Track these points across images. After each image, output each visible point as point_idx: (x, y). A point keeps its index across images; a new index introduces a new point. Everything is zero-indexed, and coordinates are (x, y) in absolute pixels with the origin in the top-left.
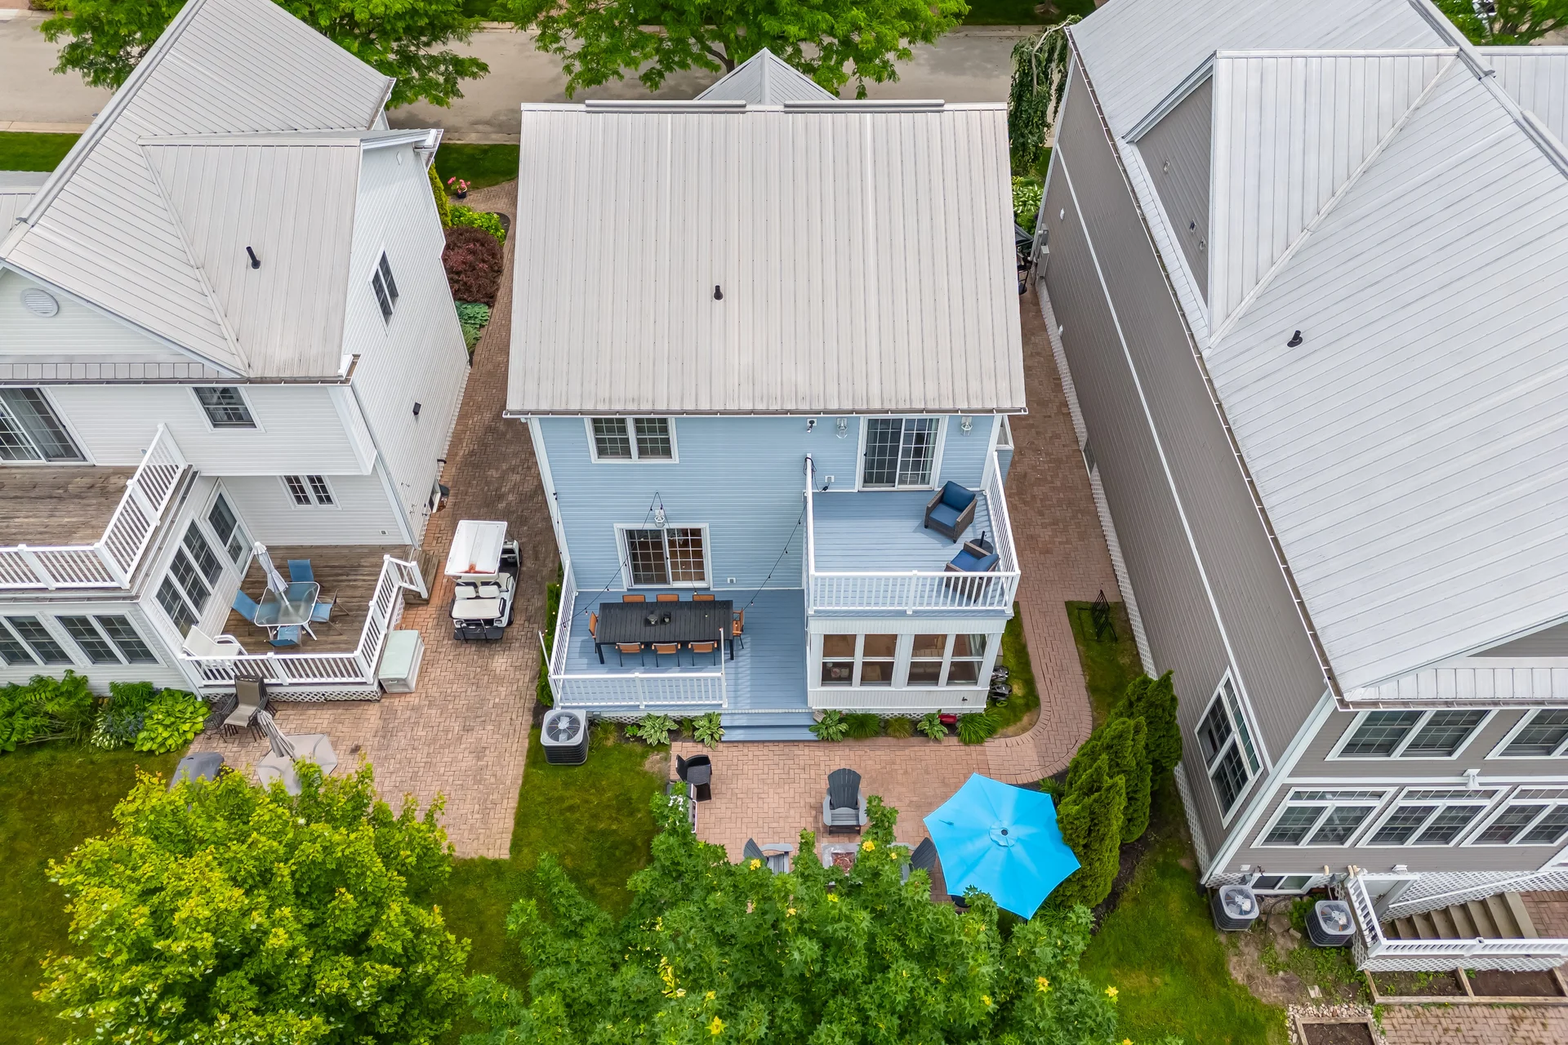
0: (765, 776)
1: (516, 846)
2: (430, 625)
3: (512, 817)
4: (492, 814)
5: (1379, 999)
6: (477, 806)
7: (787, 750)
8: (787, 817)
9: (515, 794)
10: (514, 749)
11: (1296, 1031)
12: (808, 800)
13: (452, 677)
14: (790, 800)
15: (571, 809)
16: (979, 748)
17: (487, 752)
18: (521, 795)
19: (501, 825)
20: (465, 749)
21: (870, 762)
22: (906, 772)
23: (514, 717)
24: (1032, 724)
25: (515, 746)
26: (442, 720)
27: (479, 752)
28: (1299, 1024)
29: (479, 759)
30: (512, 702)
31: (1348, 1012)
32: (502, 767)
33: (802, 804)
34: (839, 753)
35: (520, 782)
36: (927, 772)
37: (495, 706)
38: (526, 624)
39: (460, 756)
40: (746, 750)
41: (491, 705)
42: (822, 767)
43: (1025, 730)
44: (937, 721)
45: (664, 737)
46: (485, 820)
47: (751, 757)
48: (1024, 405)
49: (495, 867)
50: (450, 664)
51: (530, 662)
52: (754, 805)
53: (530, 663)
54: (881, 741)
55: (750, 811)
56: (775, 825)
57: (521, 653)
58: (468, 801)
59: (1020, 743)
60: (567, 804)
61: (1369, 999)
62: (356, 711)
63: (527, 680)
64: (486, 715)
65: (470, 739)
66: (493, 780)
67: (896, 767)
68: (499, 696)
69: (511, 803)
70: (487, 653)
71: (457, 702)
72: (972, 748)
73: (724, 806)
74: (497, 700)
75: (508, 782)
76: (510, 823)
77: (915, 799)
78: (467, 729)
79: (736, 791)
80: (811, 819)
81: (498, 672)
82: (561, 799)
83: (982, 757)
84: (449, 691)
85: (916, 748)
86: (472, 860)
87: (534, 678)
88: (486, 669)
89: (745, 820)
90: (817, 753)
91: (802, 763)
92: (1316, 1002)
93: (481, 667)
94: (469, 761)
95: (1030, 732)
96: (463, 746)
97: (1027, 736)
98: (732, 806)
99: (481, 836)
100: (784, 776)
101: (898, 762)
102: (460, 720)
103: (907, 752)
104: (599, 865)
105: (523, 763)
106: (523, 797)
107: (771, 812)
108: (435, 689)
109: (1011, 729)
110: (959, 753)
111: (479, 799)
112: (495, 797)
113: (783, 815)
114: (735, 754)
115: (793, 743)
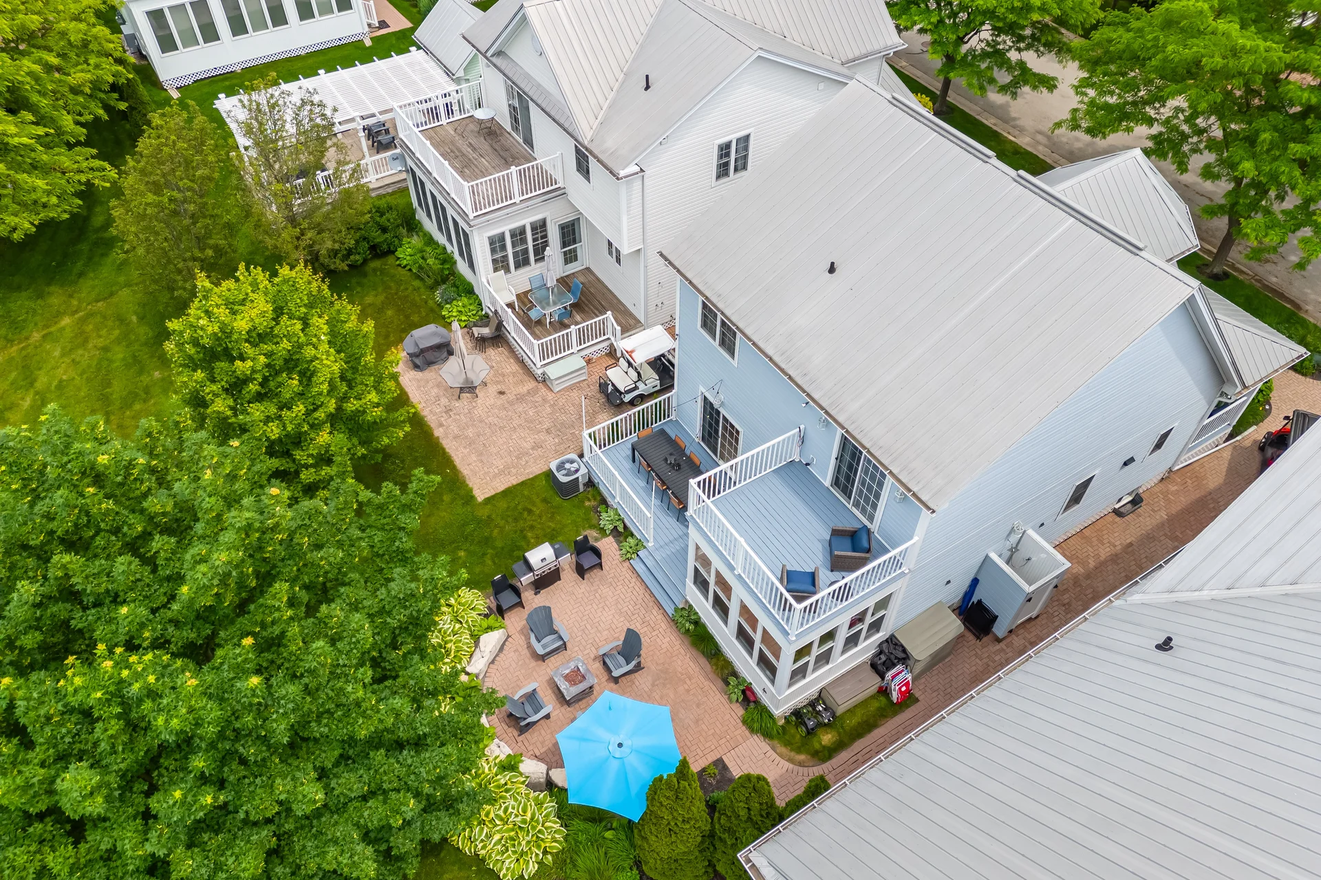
0: (621, 602)
1: (488, 501)
2: (603, 371)
3: (506, 487)
4: (502, 476)
6: (502, 467)
7: (651, 604)
8: (600, 632)
9: (522, 479)
14: (614, 627)
15: (530, 512)
16: (747, 733)
17: (540, 450)
18: (522, 482)
19: (498, 485)
20: (535, 439)
21: (679, 663)
22: (688, 691)
23: (572, 447)
24: (801, 764)
25: (553, 459)
26: (547, 417)
27: (537, 446)
29: (533, 448)
32: (534, 462)
34: (673, 638)
35: (531, 477)
36: (698, 706)
37: (573, 434)
39: (529, 439)
40: (634, 580)
41: (571, 431)
42: (654, 634)
43: (790, 760)
44: (742, 688)
45: (608, 529)
46: (495, 476)
47: (630, 586)
49: (469, 498)
52: (595, 607)
54: (703, 661)
55: (590, 607)
58: (502, 461)
59: (776, 762)
60: (532, 508)
62: (526, 378)
64: (563, 433)
65: (542, 436)
66: (524, 464)
67: (688, 682)
69: (513, 481)
70: (606, 407)
71: (563, 415)
72: (744, 728)
73: (583, 590)
76: (501, 488)
78: (548, 431)
79: (600, 591)
82: (534, 504)
83: (741, 740)
85: (714, 688)
86: (467, 485)
89: (581, 608)
90: (663, 625)
91: (648, 618)
93: (595, 410)
94: (527, 446)
95: (791, 766)
96: (536, 436)
98: (587, 595)
99: (485, 481)
100: (629, 613)
101: (693, 681)
102: (552, 424)
103: (707, 683)
104: (502, 548)
106: (523, 484)
107: (598, 620)
108: (564, 400)
109: (783, 750)
110: (732, 720)
111: (508, 465)
112: (514, 471)
113: (600, 628)
114: (627, 575)
115: (660, 606)
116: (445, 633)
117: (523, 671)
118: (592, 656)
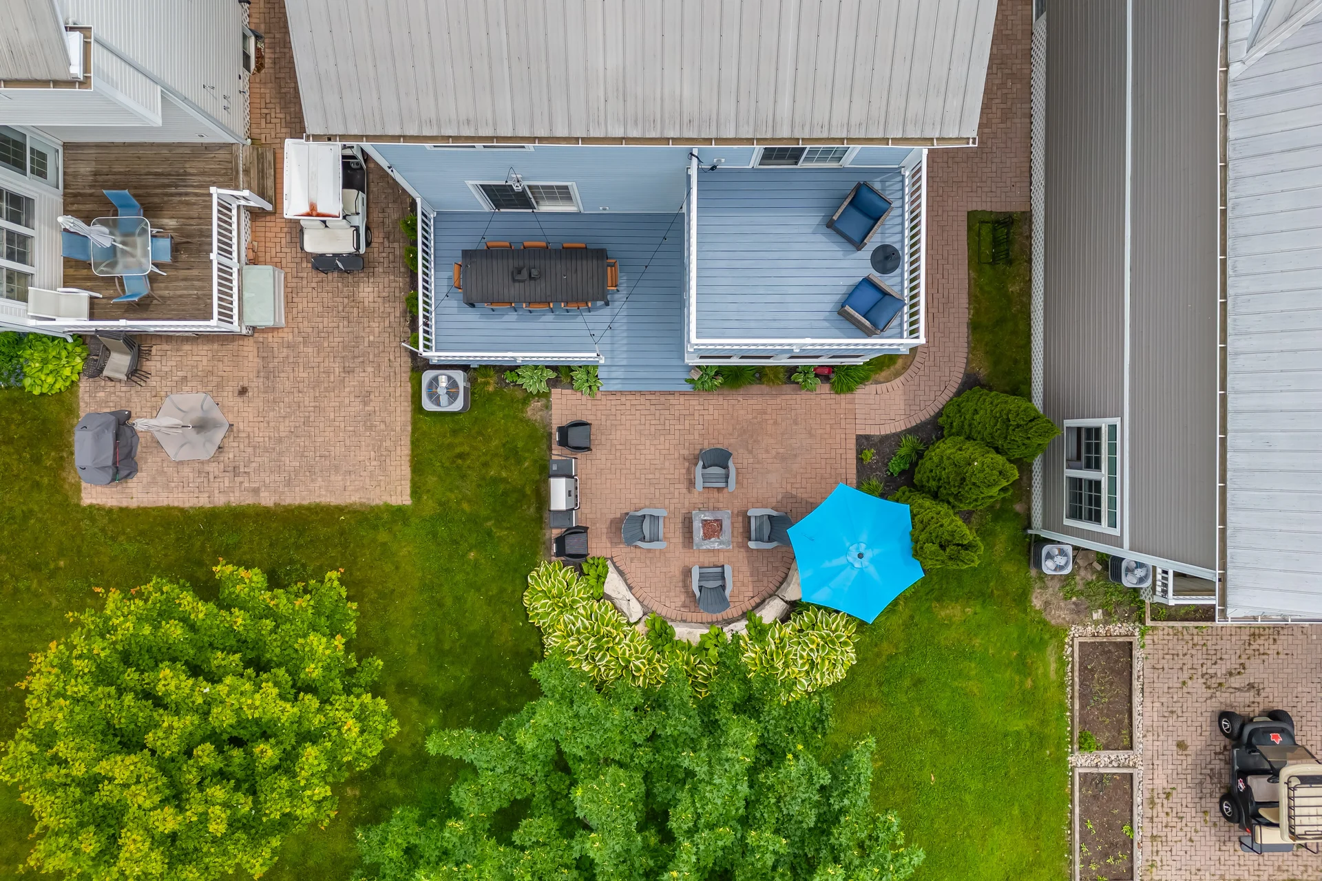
0: (642, 428)
1: (416, 492)
2: (283, 241)
3: (409, 464)
4: (388, 461)
5: (1149, 623)
6: (372, 453)
7: (662, 399)
8: (661, 469)
9: (406, 441)
10: (398, 394)
11: (1072, 646)
12: (682, 452)
13: (320, 309)
14: (666, 452)
15: (461, 456)
16: (849, 396)
17: (372, 397)
18: (413, 443)
19: (398, 472)
20: (350, 393)
21: (742, 412)
22: (775, 423)
23: (392, 358)
24: (905, 368)
25: (398, 390)
26: (321, 360)
27: (365, 398)
28: (1076, 641)
29: (365, 404)
30: (387, 340)
31: (1119, 630)
32: (390, 413)
33: (676, 455)
34: (713, 402)
35: (409, 428)
36: (796, 422)
37: (370, 344)
38: (386, 244)
39: (347, 401)
40: (624, 400)
41: (366, 344)
42: (696, 417)
43: (897, 375)
44: (814, 374)
45: (543, 387)
46: (383, 467)
47: (628, 407)
48: (974, 134)
49: (399, 513)
50: (315, 294)
51: (397, 291)
52: (631, 457)
53: (397, 294)
54: (755, 389)
55: (628, 463)
56: (651, 476)
57: (386, 279)
58: (363, 448)
59: (890, 390)
60: (458, 450)
61: (1142, 621)
62: (233, 346)
63: (398, 314)
64: (363, 356)
65: (352, 382)
66: (383, 426)
67: (767, 417)
68: (372, 332)
69: (404, 450)
70: (350, 280)
71: (331, 339)
72: (843, 396)
73: (604, 458)
74: (371, 338)
75: (398, 429)
76: (406, 471)
77: (782, 451)
78: (348, 371)
79: (615, 442)
80: (684, 471)
81: (366, 304)
82: (450, 446)
83: (850, 406)
84: (321, 326)
85: (788, 397)
86: (378, 506)
87: (405, 312)
88: (353, 298)
89: (624, 471)
90: (692, 402)
91: (677, 413)
92: (1096, 623)
93: (348, 297)
94: (357, 406)
95: (902, 378)
96: (347, 390)
97: (897, 382)
98: (611, 457)
99: (382, 483)
100: (660, 427)
101: (769, 411)
102: (338, 360)
103: (777, 400)
104: (494, 511)
105: (409, 409)
106: (415, 444)
107: (648, 463)
108: (306, 323)
109: (884, 374)
110: (829, 402)
111: (374, 445)
112: (388, 443)
113: (659, 467)
114: (613, 402)
115: (672, 393)
116: (586, 628)
117: (659, 565)
118: (685, 491)
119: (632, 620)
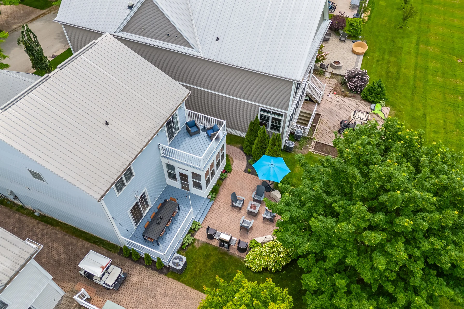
0: (217, 218)
1: (204, 292)
2: (101, 300)
3: (194, 290)
4: (190, 296)
5: (313, 137)
6: (185, 301)
7: (212, 210)
9: (186, 287)
10: (170, 283)
11: (314, 152)
12: (229, 210)
13: (130, 297)
14: (227, 214)
15: (200, 272)
16: (233, 170)
17: (167, 292)
18: (188, 285)
19: (195, 294)
20: (161, 299)
21: (225, 193)
22: (232, 187)
23: (158, 280)
24: (232, 158)
25: (169, 283)
26: (145, 304)
27: (166, 294)
28: (313, 150)
29: (168, 295)
30: (153, 279)
31: (313, 143)
32: (175, 289)
33: (229, 212)
34: (219, 199)
35: (183, 284)
36: (234, 183)
37: (150, 285)
38: (124, 267)
39: (163, 301)
40: (207, 220)
41: (150, 286)
42: (221, 204)
43: (233, 160)
44: (224, 174)
45: (192, 238)
46: (191, 299)
47: (210, 219)
48: (189, 91)
50: (124, 296)
51: (140, 269)
52: (224, 224)
53: (141, 270)
54: (221, 188)
55: (225, 225)
56: (232, 221)
57: (135, 271)
58: (181, 303)
59: (235, 162)
60: (198, 273)
61: (312, 139)
63: (147, 272)
64: (152, 289)
65: (159, 297)
66: (178, 293)
67: (229, 188)
68: (147, 283)
69: (189, 289)
70: (127, 283)
71: (141, 298)
72: (232, 172)
74: (149, 284)
75: (181, 288)
76: (196, 292)
77: (240, 188)
78: (154, 297)
79: (218, 226)
80: (234, 212)
81: (138, 281)
82: (195, 274)
83: (236, 171)
84: (135, 299)
85: (226, 182)
87: (147, 270)
88: (134, 284)
89: (227, 227)
90: (217, 203)
91: (217, 208)
92: (310, 146)
93: (132, 286)
94: (167, 299)
96: (160, 300)
97: (234, 160)
98: (221, 229)
99: (196, 302)
100: (219, 213)
102: (149, 298)
103: (226, 185)
104: (222, 270)
105: (177, 282)
106: (189, 285)
107: (228, 220)
108: (131, 304)
109: (231, 162)
110: (232, 175)
111: (183, 299)
112: (184, 294)
113: (230, 218)
114: (206, 223)
115: (211, 207)
117: (259, 229)
118: (240, 214)
119: (272, 239)
